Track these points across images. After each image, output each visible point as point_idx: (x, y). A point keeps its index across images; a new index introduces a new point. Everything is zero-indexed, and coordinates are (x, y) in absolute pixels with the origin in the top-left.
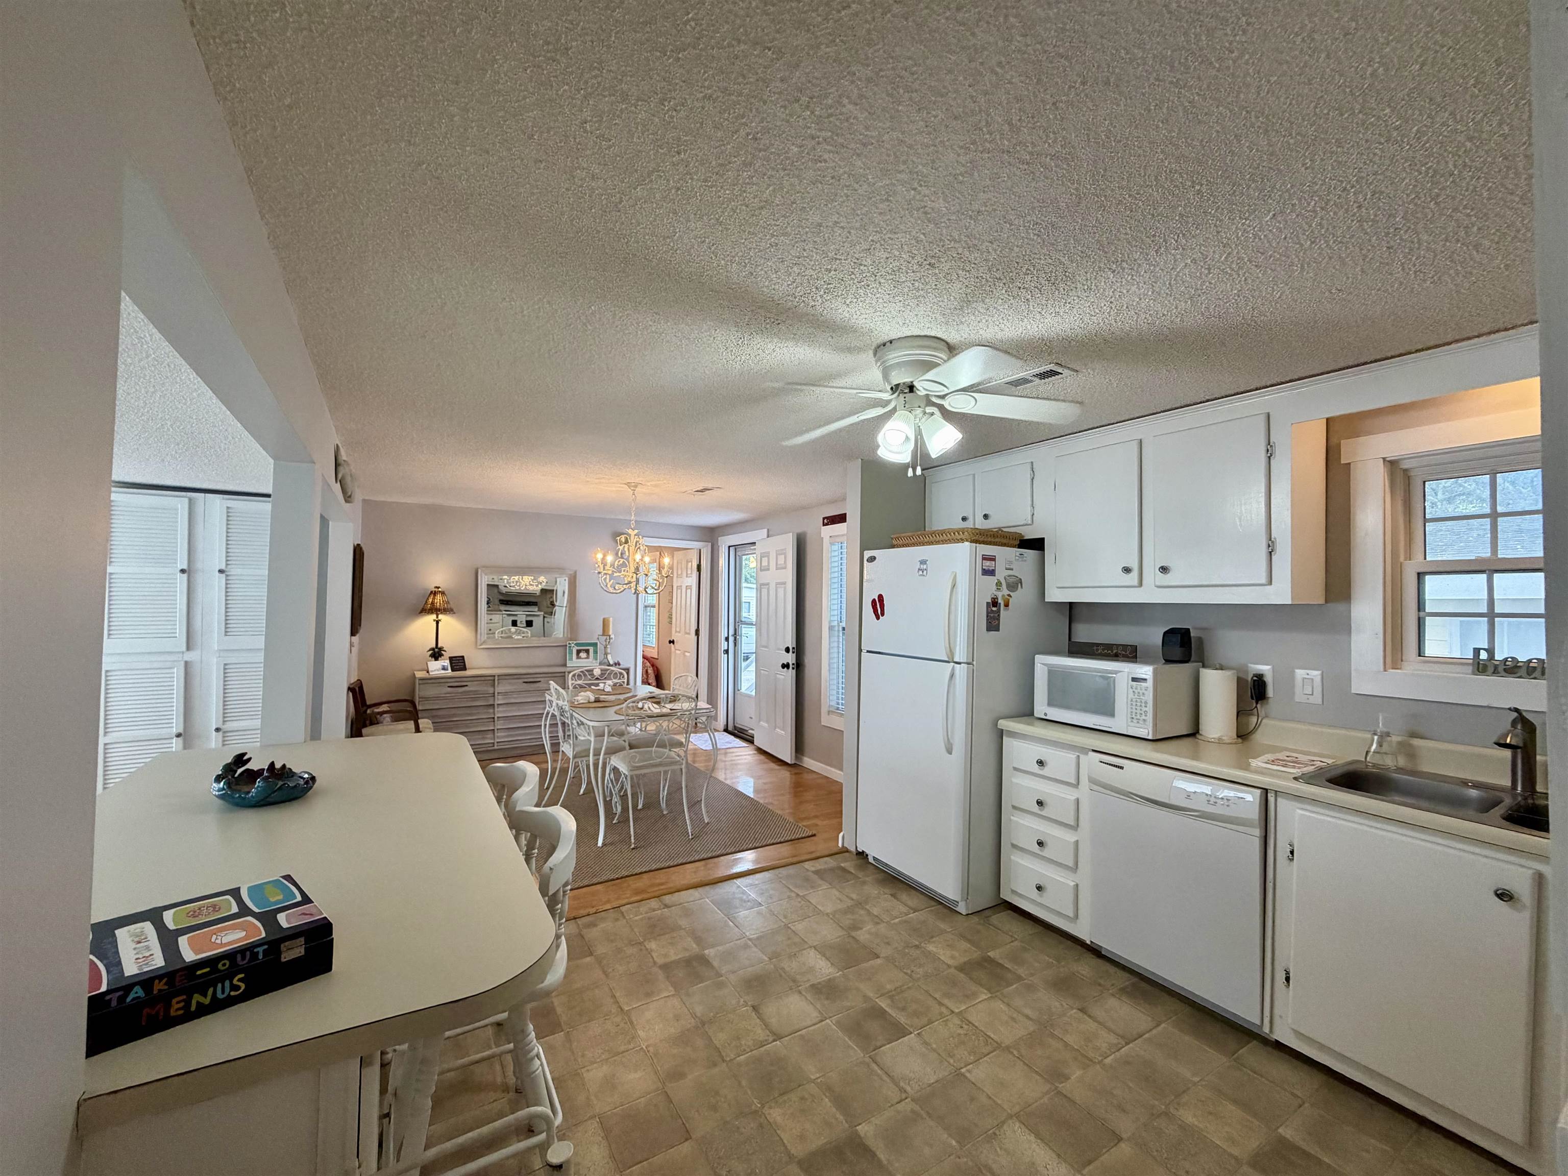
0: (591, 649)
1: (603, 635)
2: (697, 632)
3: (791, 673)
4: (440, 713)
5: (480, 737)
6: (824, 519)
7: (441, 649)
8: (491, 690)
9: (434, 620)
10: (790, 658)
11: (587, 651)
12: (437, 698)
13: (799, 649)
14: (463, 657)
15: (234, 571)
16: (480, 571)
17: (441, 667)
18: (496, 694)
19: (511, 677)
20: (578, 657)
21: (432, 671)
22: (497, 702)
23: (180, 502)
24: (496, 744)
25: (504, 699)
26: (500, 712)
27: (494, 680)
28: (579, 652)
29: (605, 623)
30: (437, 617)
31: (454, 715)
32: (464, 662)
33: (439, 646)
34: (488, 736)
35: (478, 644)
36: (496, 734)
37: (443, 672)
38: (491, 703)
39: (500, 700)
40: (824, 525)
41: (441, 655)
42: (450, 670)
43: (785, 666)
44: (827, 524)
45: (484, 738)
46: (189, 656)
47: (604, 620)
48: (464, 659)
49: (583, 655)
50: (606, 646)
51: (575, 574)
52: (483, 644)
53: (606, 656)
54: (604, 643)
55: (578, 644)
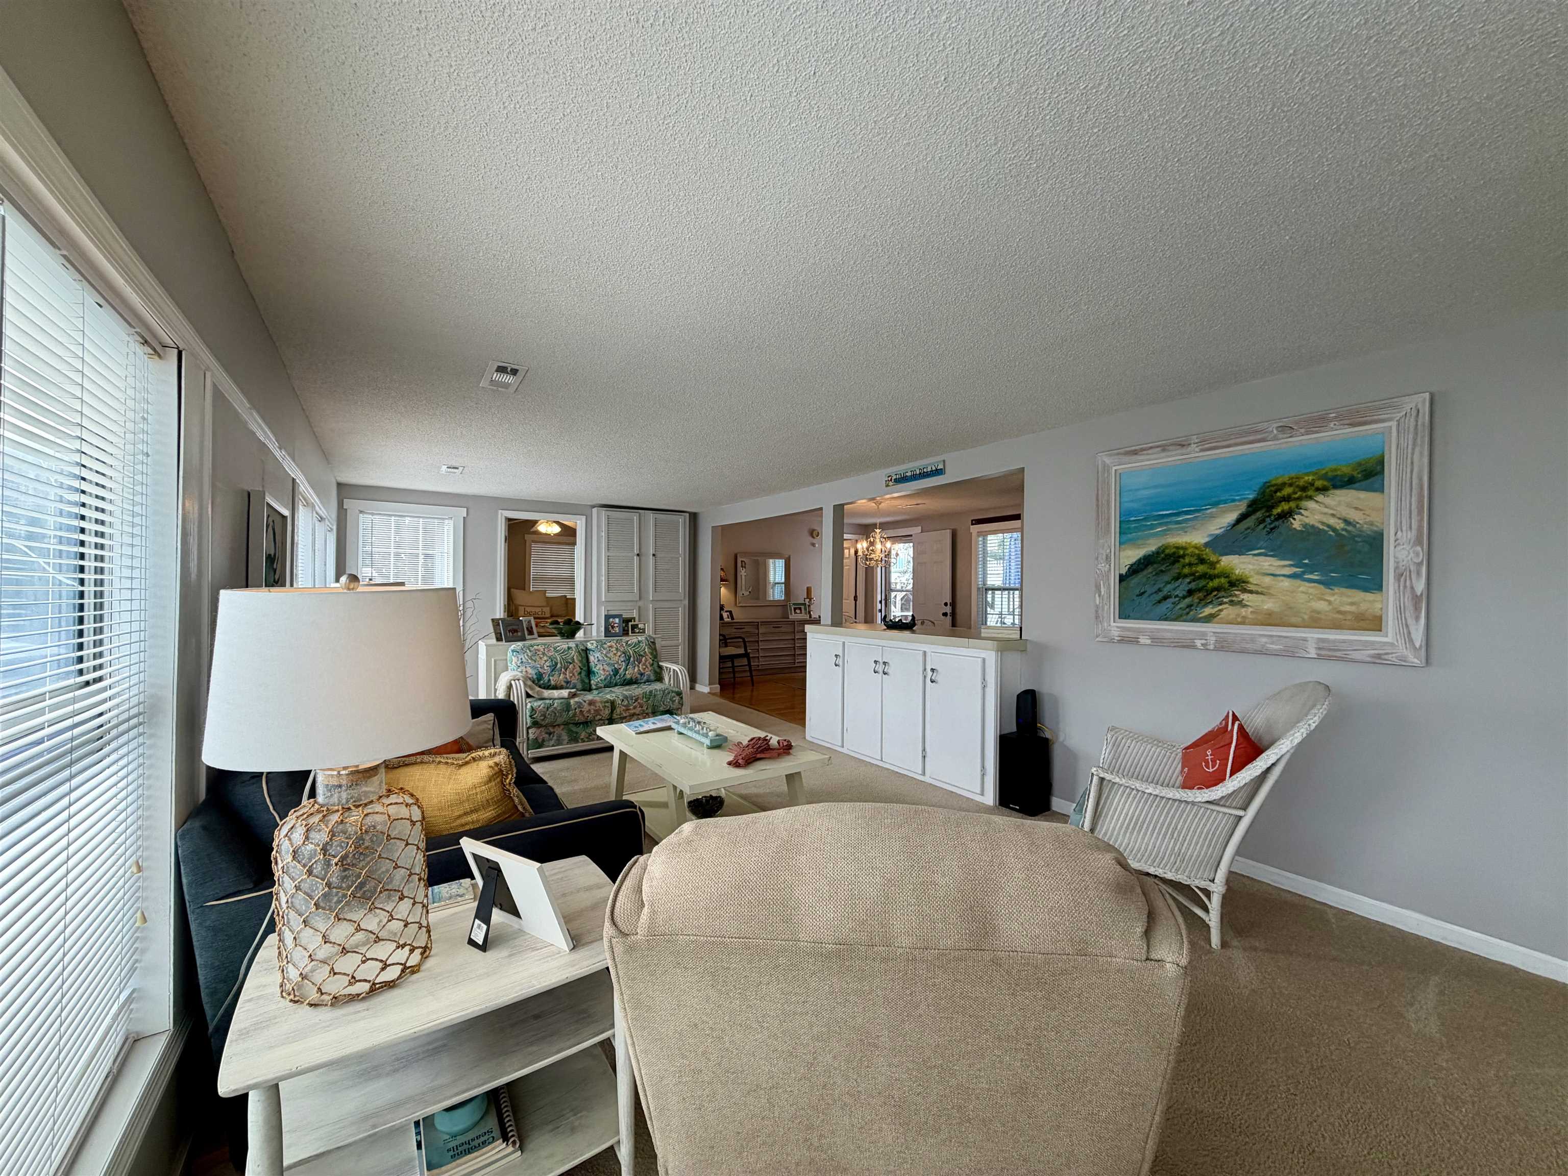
0: (803, 607)
1: (808, 598)
2: (855, 598)
3: (949, 618)
6: (972, 521)
8: (756, 631)
10: (948, 609)
11: (800, 609)
13: (953, 604)
14: (731, 611)
15: (658, 555)
18: (760, 634)
20: (796, 613)
22: (760, 639)
23: (634, 515)
24: (760, 666)
25: (764, 637)
26: (762, 646)
27: (757, 625)
28: (795, 609)
29: (809, 590)
32: (732, 615)
34: (755, 660)
35: (737, 603)
38: (757, 640)
40: (972, 524)
43: (945, 614)
44: (976, 524)
46: (640, 603)
47: (808, 588)
48: (731, 613)
49: (798, 611)
50: (809, 606)
51: (789, 557)
52: (739, 603)
53: (809, 612)
54: (808, 604)
55: (794, 604)
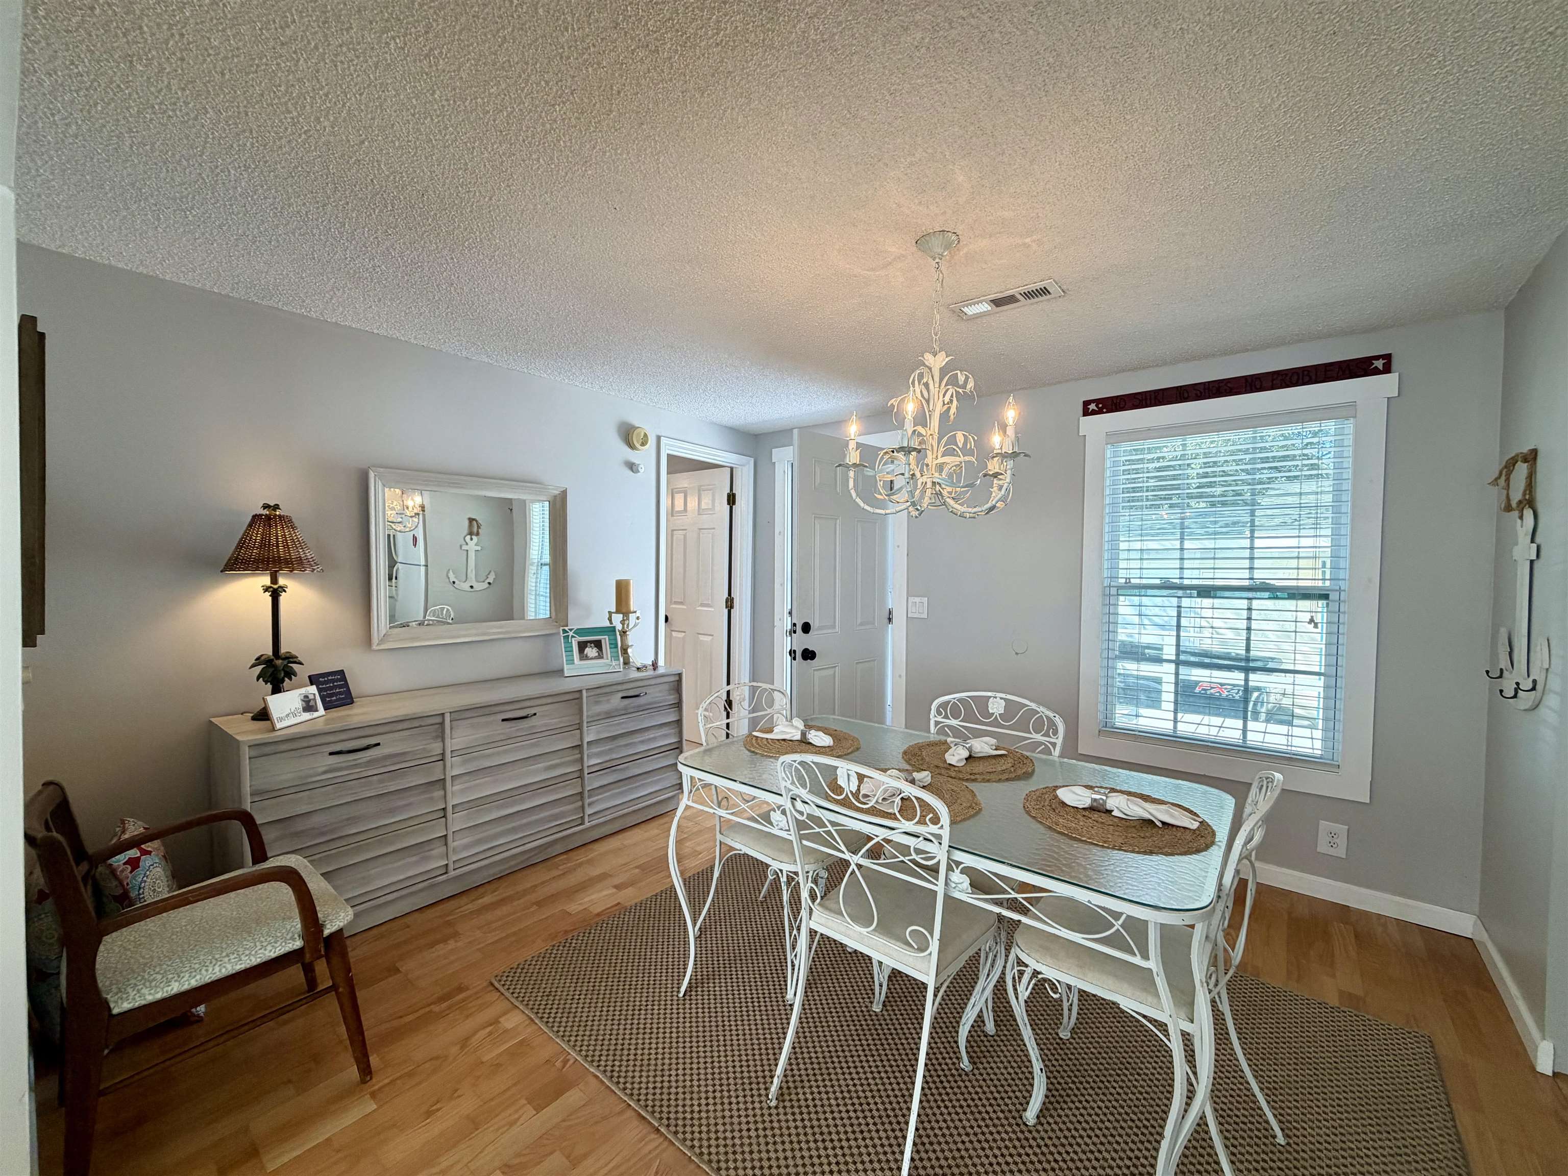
0: (605, 639)
1: (618, 612)
2: (730, 604)
4: (316, 820)
5: (414, 859)
6: (1086, 404)
7: (291, 658)
8: (436, 747)
9: (266, 589)
11: (598, 644)
12: (303, 787)
14: (342, 672)
16: (372, 475)
17: (299, 704)
18: (448, 754)
19: (481, 712)
20: (583, 656)
21: (281, 719)
22: (450, 773)
24: (451, 867)
25: (465, 762)
27: (442, 724)
28: (582, 646)
29: (623, 589)
30: (274, 580)
31: (353, 820)
32: (346, 685)
33: (283, 650)
34: (434, 852)
35: (375, 640)
36: (452, 844)
37: (307, 716)
38: (438, 776)
39: (455, 767)
40: (1086, 413)
41: (290, 674)
42: (321, 711)
44: (1094, 413)
45: (427, 859)
47: (620, 583)
48: (344, 678)
49: (591, 652)
50: (624, 633)
51: (564, 494)
52: (381, 642)
53: (625, 651)
54: (619, 627)
55: (580, 632)
